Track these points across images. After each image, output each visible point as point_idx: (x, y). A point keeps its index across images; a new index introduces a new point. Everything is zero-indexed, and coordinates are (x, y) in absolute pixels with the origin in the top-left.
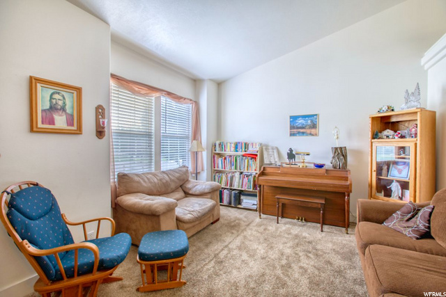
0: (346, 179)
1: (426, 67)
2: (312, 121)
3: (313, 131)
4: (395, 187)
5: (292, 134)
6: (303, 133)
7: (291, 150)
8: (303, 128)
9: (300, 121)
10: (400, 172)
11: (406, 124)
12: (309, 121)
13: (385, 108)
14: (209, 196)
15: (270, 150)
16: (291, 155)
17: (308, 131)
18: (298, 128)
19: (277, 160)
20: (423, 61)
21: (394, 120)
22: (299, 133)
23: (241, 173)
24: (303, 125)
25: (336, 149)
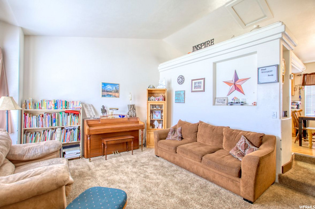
0: (138, 122)
1: (160, 71)
2: (116, 88)
3: (117, 94)
4: (156, 123)
5: (103, 96)
6: (110, 95)
7: (103, 107)
8: (111, 92)
9: (109, 87)
10: (157, 116)
11: (156, 94)
12: (114, 88)
13: (152, 86)
14: (55, 155)
15: (89, 107)
16: (104, 111)
17: (114, 94)
18: (107, 92)
19: (94, 114)
20: (159, 68)
21: (153, 92)
22: (108, 95)
23: (62, 128)
24: (110, 90)
25: (131, 105)
